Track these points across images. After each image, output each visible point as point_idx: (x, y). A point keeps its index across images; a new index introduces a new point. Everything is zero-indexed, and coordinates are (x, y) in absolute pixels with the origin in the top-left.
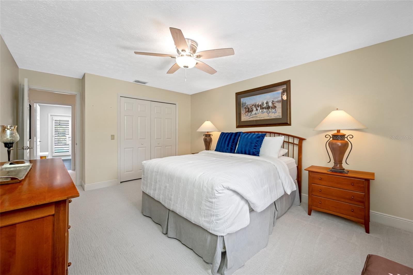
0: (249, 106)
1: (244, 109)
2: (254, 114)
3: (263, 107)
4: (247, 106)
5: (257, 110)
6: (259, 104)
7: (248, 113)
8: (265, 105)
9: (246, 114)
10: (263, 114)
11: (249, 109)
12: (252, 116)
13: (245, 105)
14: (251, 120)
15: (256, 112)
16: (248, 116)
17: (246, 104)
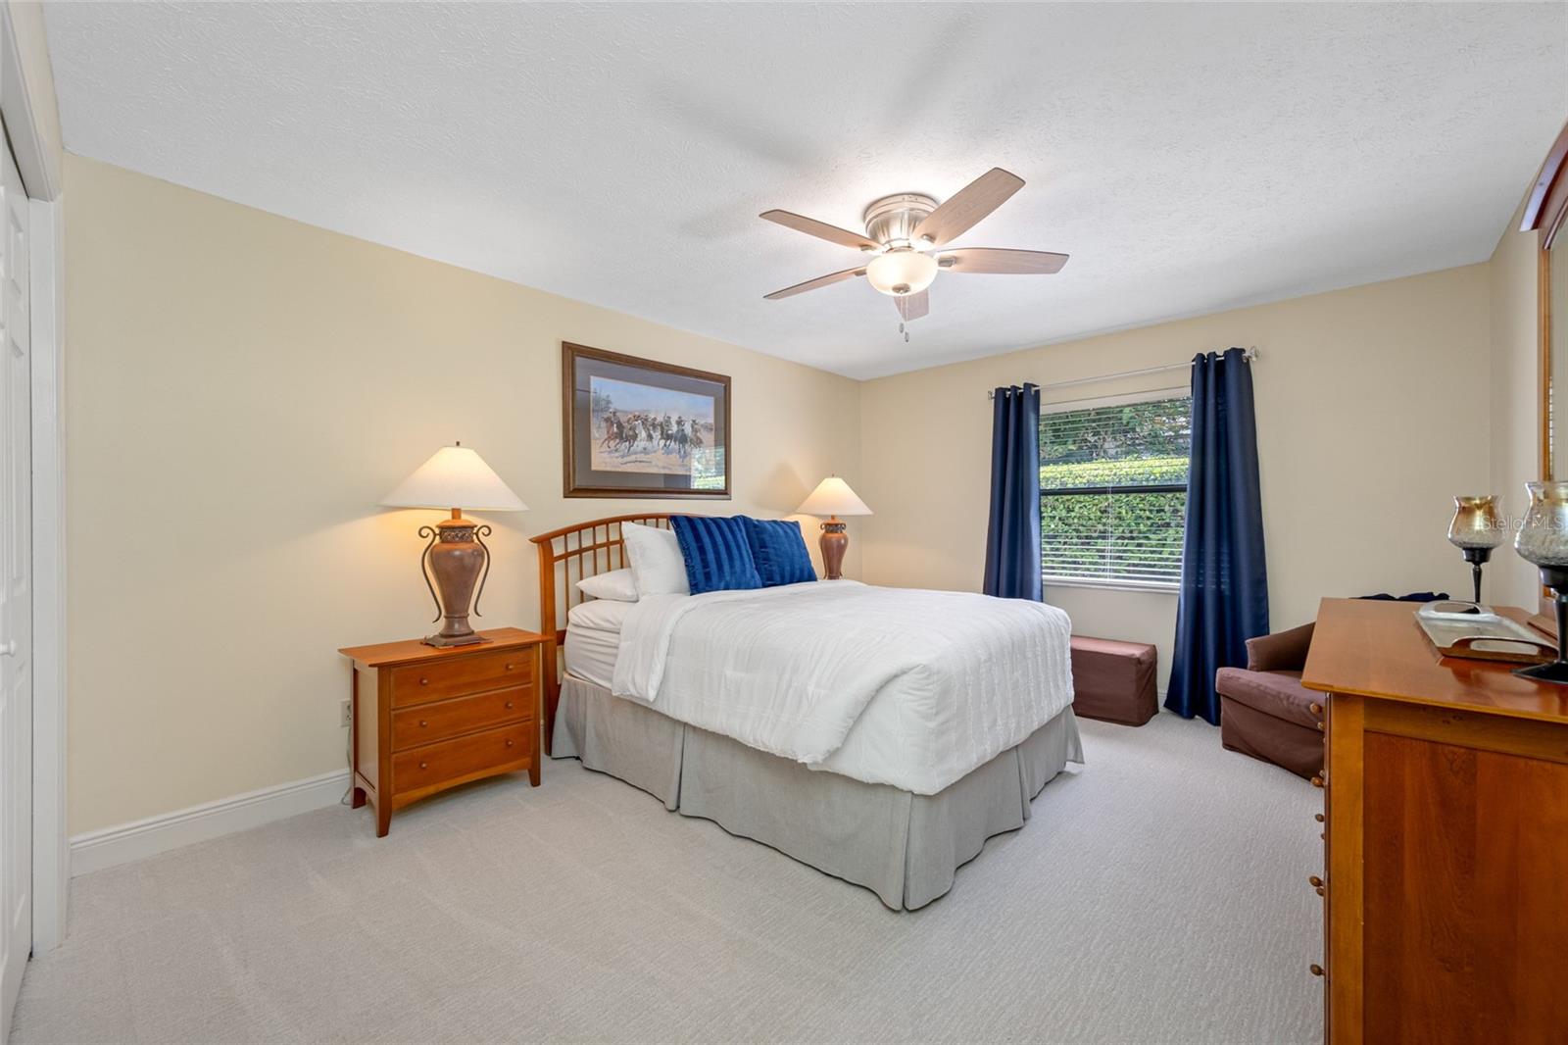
0: (623, 419)
1: (603, 424)
2: (641, 452)
3: (670, 432)
4: (614, 413)
5: (650, 437)
6: (655, 419)
7: (618, 441)
8: (675, 428)
9: (612, 444)
10: (670, 456)
11: (623, 427)
12: (633, 458)
13: (609, 408)
14: (629, 470)
15: (648, 445)
16: (617, 454)
17: (610, 405)
